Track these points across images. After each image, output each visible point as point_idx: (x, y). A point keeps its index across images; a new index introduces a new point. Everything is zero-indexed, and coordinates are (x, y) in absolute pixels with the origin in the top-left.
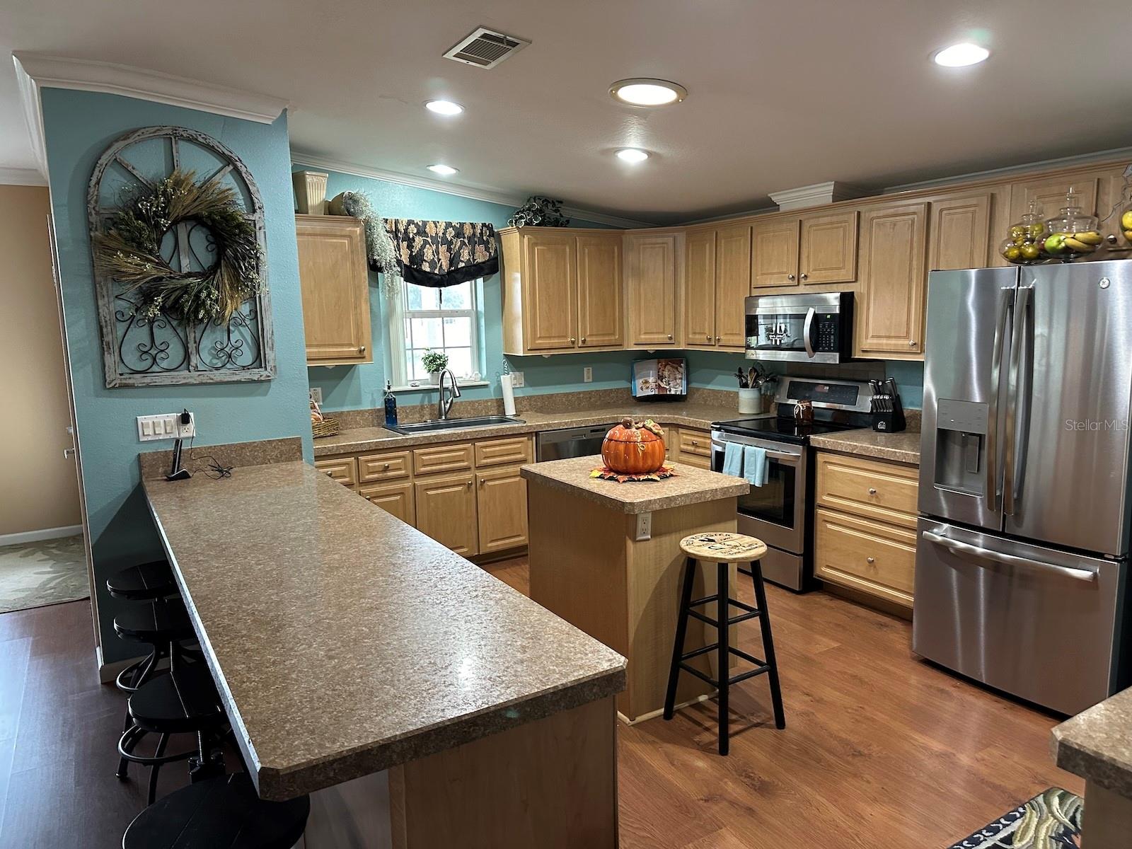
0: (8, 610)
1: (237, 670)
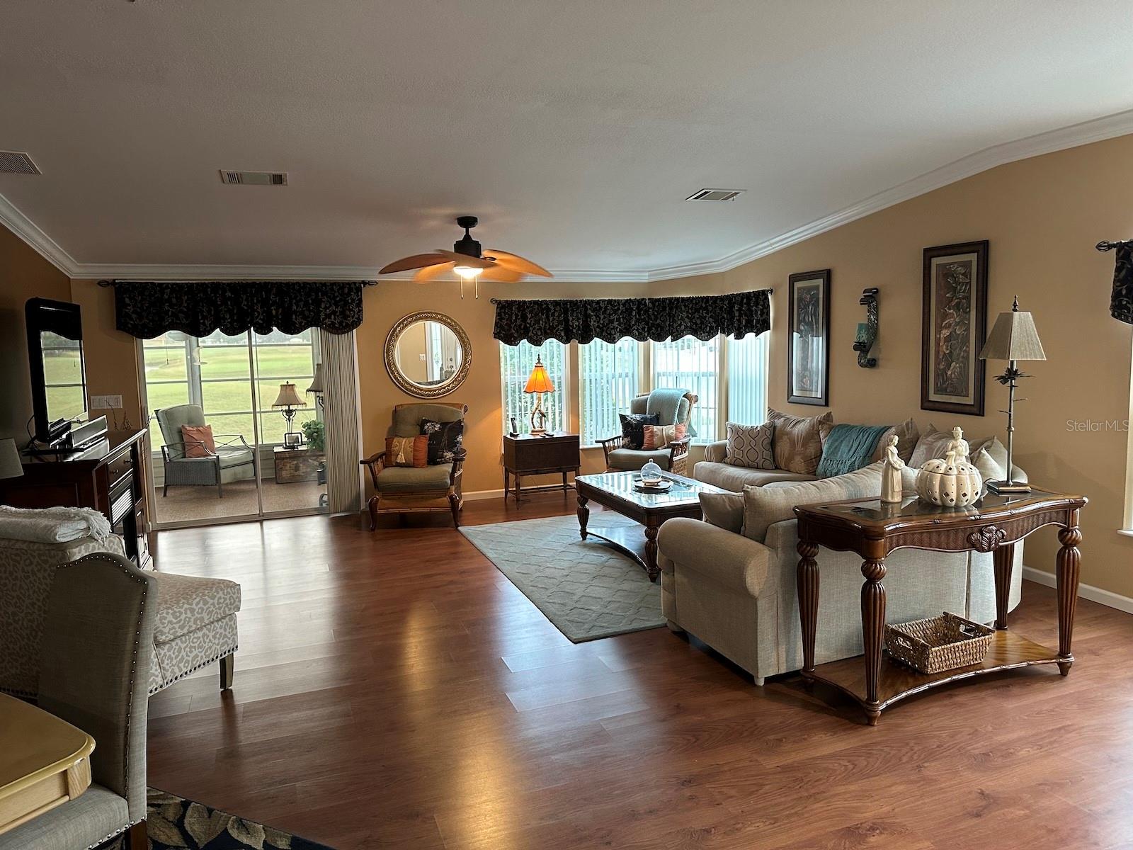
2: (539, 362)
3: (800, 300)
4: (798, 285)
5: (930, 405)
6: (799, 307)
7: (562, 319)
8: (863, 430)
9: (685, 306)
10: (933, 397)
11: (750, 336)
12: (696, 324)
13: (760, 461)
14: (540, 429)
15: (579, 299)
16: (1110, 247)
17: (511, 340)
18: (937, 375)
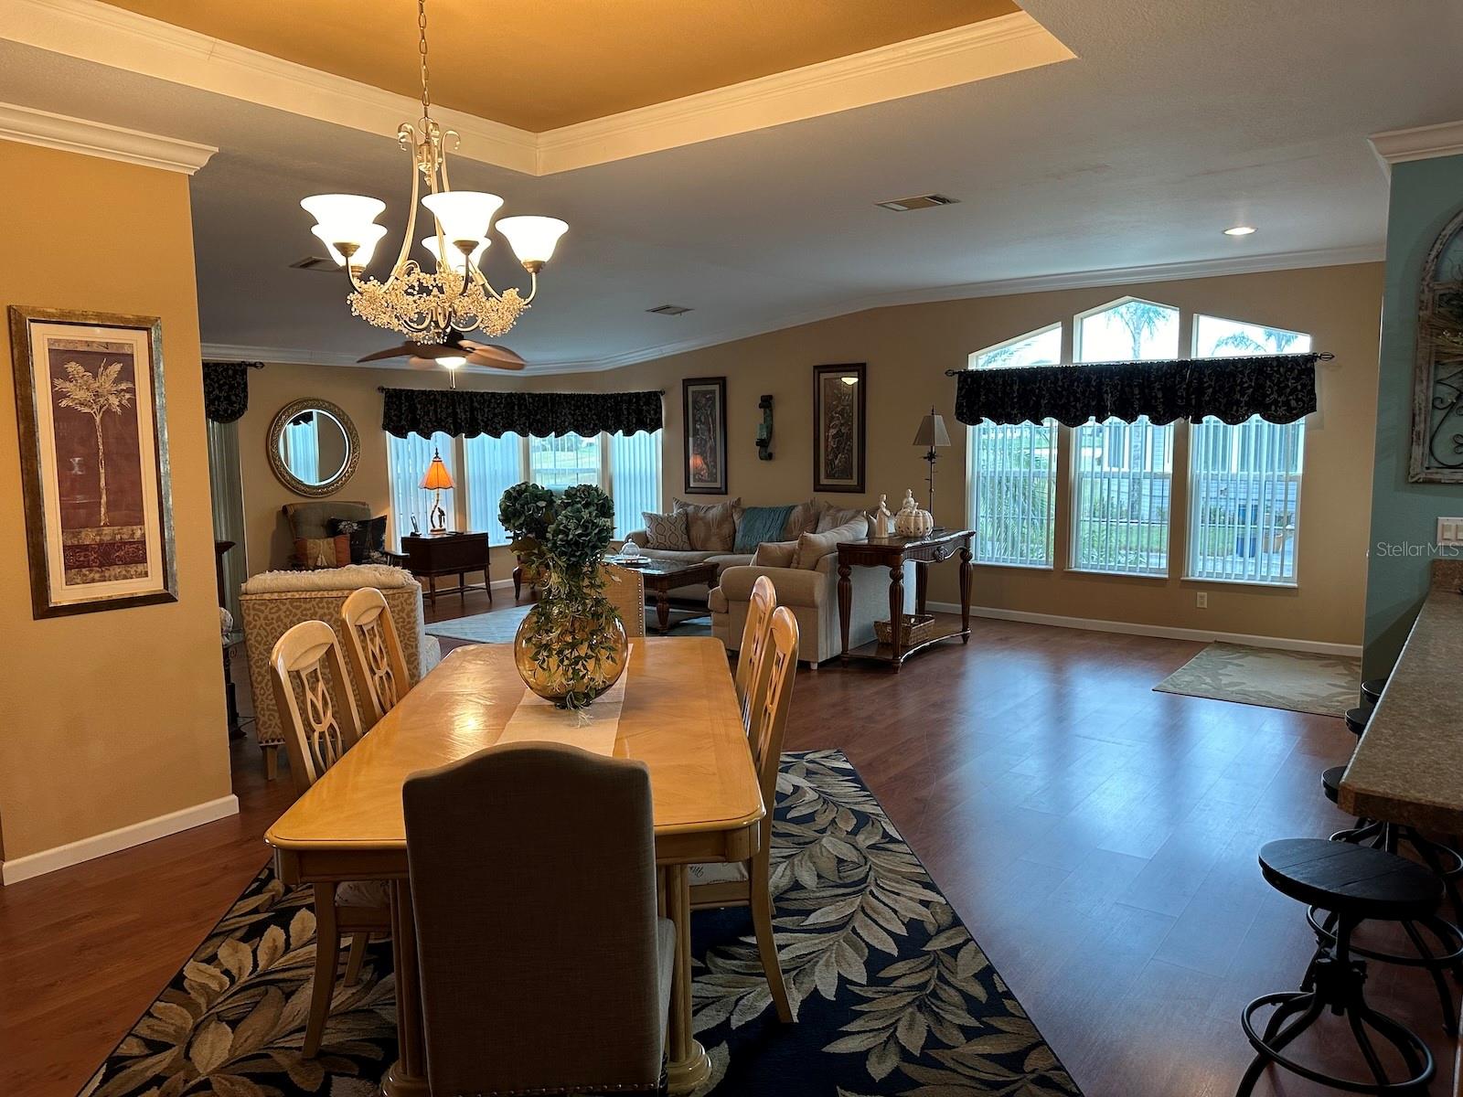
0: (1288, 708)
1: (1382, 733)
2: (437, 457)
3: (695, 402)
4: (691, 389)
5: (822, 487)
6: (694, 408)
7: (450, 411)
8: (773, 510)
9: (567, 403)
10: (824, 481)
11: (640, 434)
12: (577, 420)
13: (680, 544)
14: (439, 528)
15: (465, 391)
16: (954, 373)
17: (401, 433)
18: (826, 464)
